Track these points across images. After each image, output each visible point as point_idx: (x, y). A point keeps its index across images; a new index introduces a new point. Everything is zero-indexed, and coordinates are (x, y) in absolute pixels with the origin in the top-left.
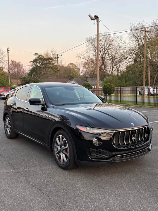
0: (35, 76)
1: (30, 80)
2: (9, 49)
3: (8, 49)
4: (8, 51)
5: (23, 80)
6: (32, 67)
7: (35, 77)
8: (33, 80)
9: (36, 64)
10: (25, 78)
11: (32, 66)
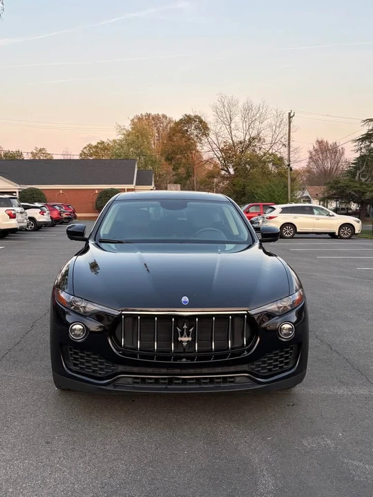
0: (364, 176)
1: (347, 186)
2: (292, 115)
3: (290, 114)
4: (290, 117)
5: (332, 188)
6: (358, 155)
7: (363, 180)
8: (355, 187)
9: (369, 146)
10: (337, 182)
11: (359, 152)
